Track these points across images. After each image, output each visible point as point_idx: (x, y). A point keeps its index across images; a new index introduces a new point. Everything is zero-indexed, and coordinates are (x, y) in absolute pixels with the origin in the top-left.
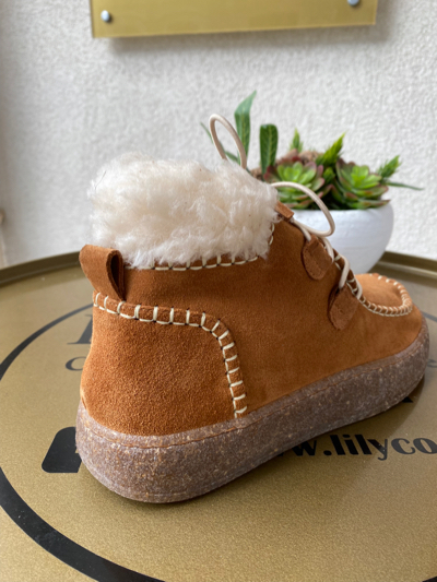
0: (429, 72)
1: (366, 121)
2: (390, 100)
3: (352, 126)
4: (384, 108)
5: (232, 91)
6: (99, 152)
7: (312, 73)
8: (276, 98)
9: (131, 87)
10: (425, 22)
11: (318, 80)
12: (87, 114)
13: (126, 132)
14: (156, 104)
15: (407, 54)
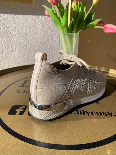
4: (39, 28)
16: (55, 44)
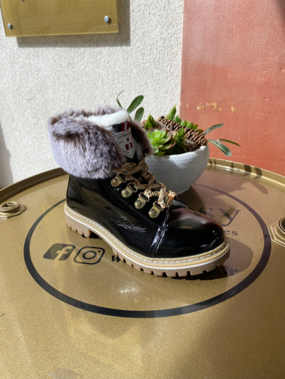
0: (149, 57)
1: (125, 82)
2: (134, 72)
3: (120, 85)
4: (132, 75)
5: (69, 64)
6: (20, 95)
7: (100, 56)
8: (87, 69)
9: (28, 61)
10: (144, 30)
11: (103, 60)
12: (13, 75)
13: (29, 85)
14: (39, 70)
15: (138, 47)
16: (161, 108)
